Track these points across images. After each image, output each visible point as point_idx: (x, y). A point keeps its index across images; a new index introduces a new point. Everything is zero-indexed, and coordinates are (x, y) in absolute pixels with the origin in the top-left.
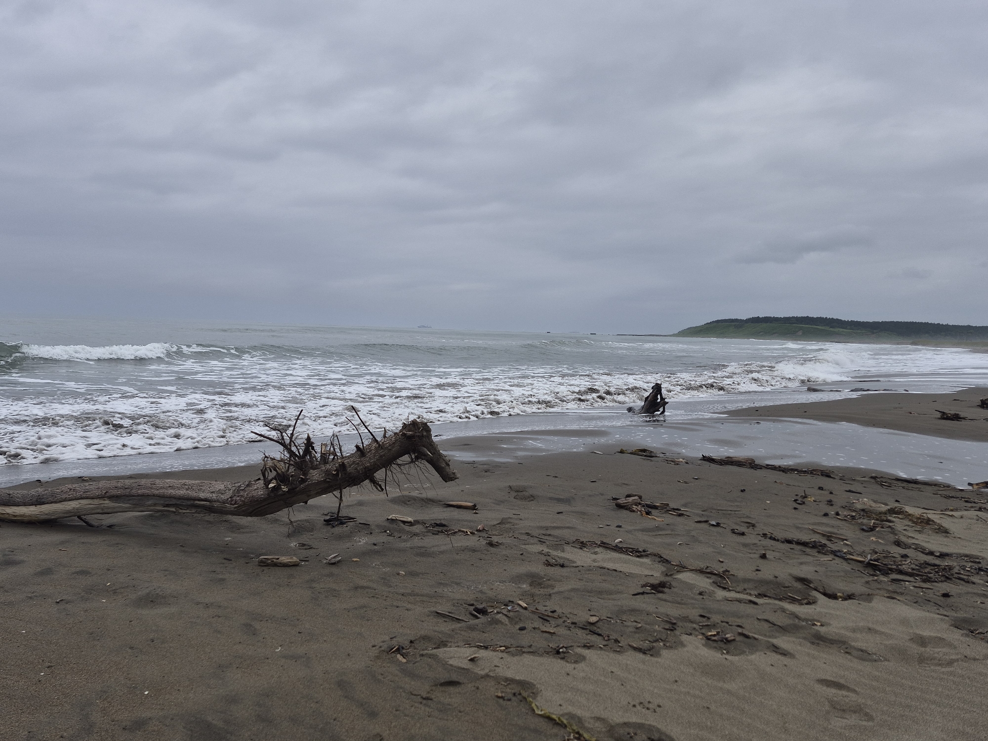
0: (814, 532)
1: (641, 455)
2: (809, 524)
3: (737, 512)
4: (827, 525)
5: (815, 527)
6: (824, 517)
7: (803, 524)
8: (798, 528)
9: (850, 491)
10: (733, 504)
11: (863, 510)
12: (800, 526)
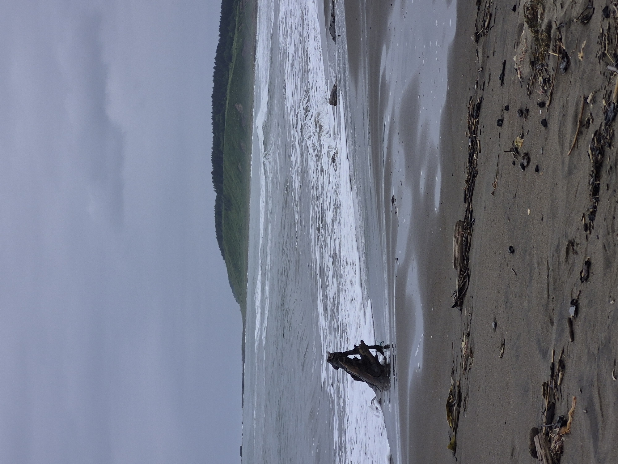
0: (575, 146)
1: (459, 413)
2: (562, 153)
3: (551, 268)
4: (562, 124)
5: (567, 144)
6: (549, 125)
7: (563, 163)
8: (570, 172)
9: (502, 78)
10: (537, 270)
11: (533, 64)
12: (566, 169)
